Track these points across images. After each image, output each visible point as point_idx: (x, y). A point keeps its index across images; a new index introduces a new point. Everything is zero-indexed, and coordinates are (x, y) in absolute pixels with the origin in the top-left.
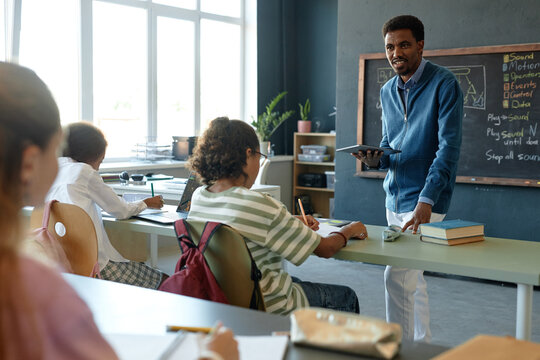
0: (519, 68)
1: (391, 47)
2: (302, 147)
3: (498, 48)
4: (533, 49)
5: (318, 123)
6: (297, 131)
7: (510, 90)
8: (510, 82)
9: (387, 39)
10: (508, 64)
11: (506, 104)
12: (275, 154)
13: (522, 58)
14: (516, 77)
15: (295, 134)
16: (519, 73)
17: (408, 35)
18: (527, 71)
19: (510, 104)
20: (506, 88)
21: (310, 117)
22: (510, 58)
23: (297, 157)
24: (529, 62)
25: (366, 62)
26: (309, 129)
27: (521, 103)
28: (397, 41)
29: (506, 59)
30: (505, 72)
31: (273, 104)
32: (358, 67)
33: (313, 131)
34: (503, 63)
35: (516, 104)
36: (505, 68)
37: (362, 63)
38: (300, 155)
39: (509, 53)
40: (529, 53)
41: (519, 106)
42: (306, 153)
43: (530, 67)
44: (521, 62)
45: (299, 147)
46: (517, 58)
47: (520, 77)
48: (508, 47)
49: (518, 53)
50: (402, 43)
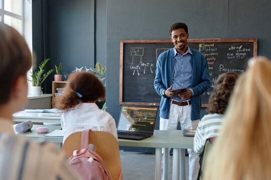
0: (207, 50)
1: (176, 37)
2: (57, 89)
3: (197, 40)
4: (214, 41)
5: (65, 76)
6: (54, 80)
9: (173, 33)
10: (202, 48)
12: (44, 93)
13: (208, 46)
15: (53, 82)
16: (207, 53)
17: (183, 31)
18: (211, 52)
21: (61, 73)
22: (202, 45)
23: (54, 95)
24: (212, 47)
25: (124, 44)
26: (61, 79)
28: (179, 34)
29: (200, 46)
31: (43, 65)
32: (120, 47)
33: (63, 80)
34: (199, 48)
36: (200, 50)
37: (122, 44)
38: (56, 94)
39: (202, 43)
40: (212, 43)
42: (60, 93)
43: (212, 50)
44: (208, 48)
45: (55, 89)
46: (206, 46)
47: (207, 55)
48: (201, 40)
49: (206, 43)
50: (181, 35)
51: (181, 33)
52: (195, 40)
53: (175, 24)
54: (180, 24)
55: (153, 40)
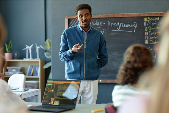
0: (152, 24)
2: (8, 68)
3: (142, 14)
4: (159, 15)
5: (16, 54)
7: (148, 35)
8: (148, 31)
10: (147, 22)
11: (146, 42)
13: (154, 19)
14: (151, 29)
16: (152, 27)
19: (149, 42)
20: (146, 34)
21: (11, 51)
22: (148, 19)
23: (5, 73)
24: (157, 21)
26: (11, 58)
27: (154, 42)
29: (146, 20)
30: (146, 26)
32: (64, 23)
33: (13, 58)
34: (144, 22)
35: (151, 42)
36: (145, 24)
38: (6, 73)
39: (147, 17)
40: (157, 17)
41: (153, 43)
42: (10, 71)
43: (158, 24)
44: (153, 22)
46: (151, 19)
47: (153, 29)
48: (147, 14)
49: (151, 17)
50: (86, 14)
51: (86, 13)
52: (140, 14)
53: (81, 5)
54: (85, 5)
55: (98, 15)
